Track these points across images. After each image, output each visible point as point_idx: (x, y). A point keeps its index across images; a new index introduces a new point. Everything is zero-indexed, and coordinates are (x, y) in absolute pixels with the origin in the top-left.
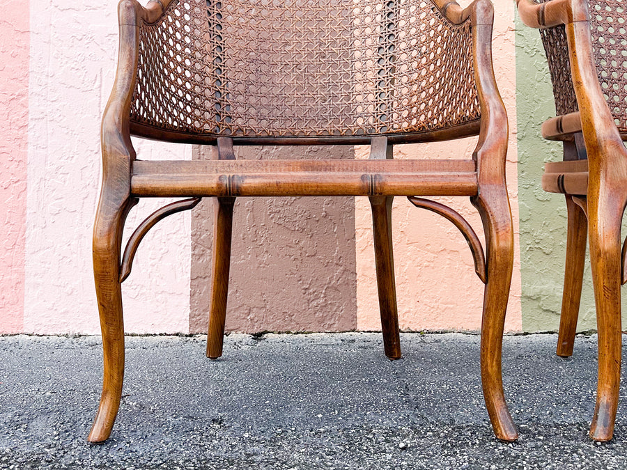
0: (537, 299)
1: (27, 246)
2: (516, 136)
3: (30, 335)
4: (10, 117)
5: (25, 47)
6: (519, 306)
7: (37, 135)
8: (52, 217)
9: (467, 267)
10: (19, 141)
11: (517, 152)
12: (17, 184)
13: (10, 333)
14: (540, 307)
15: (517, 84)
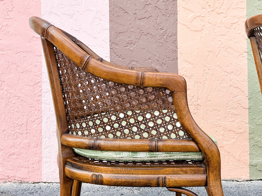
0: (256, 166)
1: (42, 146)
2: (248, 97)
3: (45, 183)
4: (34, 92)
5: (40, 62)
6: (248, 169)
7: (46, 99)
8: (53, 133)
9: (227, 153)
10: (38, 102)
11: (248, 104)
12: (38, 120)
13: (36, 182)
14: (257, 169)
15: (248, 75)
